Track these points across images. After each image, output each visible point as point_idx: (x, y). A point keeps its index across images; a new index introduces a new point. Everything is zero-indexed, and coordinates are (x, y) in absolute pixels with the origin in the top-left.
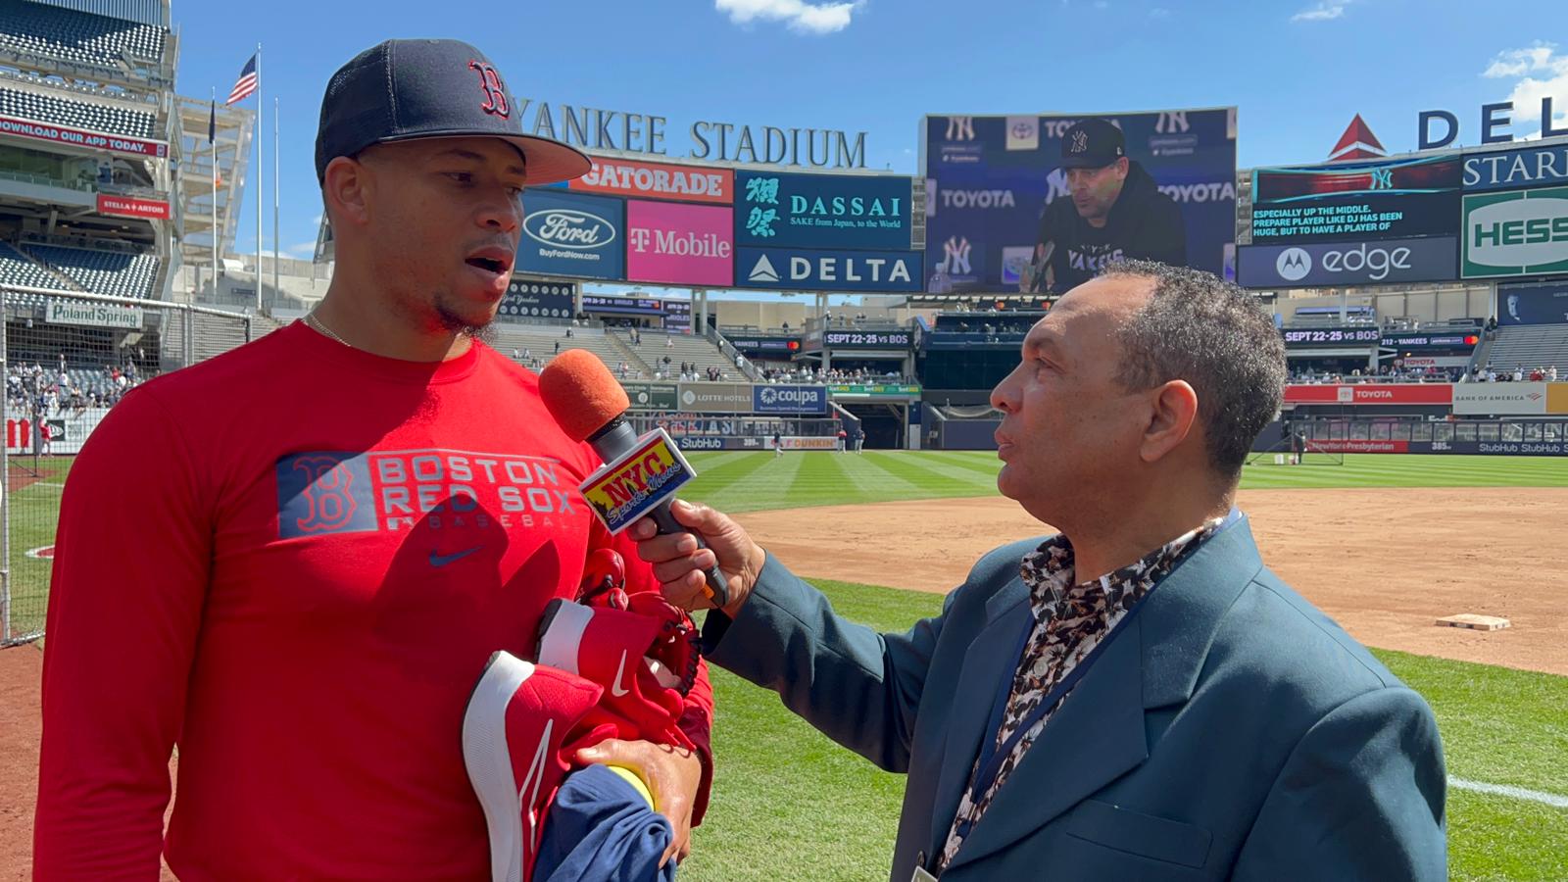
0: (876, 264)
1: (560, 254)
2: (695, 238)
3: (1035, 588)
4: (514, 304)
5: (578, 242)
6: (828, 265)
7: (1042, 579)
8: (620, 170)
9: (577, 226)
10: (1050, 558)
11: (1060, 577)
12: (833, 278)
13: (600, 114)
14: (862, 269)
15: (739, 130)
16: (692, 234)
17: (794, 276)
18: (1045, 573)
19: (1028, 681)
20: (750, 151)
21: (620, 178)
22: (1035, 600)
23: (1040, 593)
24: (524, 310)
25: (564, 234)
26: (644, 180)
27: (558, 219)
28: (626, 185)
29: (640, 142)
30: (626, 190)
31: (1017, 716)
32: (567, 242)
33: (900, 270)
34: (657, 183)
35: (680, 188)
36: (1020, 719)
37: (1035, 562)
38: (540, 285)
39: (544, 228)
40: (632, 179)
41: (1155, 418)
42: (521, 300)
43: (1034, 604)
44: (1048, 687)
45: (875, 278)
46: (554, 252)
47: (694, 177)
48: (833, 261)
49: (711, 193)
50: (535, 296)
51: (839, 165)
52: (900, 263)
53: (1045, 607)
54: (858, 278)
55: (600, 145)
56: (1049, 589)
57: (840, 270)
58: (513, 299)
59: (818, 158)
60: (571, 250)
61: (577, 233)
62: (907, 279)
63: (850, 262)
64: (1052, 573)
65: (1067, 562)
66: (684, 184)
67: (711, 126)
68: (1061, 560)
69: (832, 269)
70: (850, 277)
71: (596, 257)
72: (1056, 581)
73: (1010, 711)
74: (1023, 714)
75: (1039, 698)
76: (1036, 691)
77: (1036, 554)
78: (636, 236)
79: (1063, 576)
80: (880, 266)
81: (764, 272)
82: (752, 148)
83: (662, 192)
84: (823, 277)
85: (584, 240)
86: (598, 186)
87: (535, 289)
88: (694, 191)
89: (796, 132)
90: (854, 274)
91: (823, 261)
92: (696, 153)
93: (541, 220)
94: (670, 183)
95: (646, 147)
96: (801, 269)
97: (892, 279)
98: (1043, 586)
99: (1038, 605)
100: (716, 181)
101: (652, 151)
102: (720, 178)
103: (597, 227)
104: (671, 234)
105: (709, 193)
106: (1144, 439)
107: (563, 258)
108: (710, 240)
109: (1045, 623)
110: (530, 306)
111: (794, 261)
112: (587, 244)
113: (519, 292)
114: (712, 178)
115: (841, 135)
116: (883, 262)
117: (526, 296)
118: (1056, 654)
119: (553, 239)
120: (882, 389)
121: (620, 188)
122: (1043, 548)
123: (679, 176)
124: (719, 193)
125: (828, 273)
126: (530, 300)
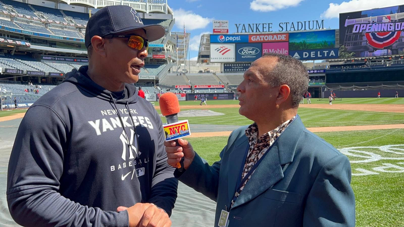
0: (326, 52)
1: (247, 57)
2: (279, 50)
3: (250, 138)
4: (237, 68)
5: (251, 54)
6: (313, 53)
7: (251, 135)
8: (261, 36)
9: (250, 50)
10: (252, 130)
11: (255, 134)
12: (314, 56)
13: (257, 24)
14: (322, 54)
15: (291, 23)
16: (278, 49)
17: (304, 57)
18: (252, 134)
19: (250, 160)
20: (293, 28)
21: (261, 39)
22: (250, 141)
23: (251, 139)
24: (240, 70)
25: (247, 52)
26: (266, 38)
27: (246, 49)
28: (262, 40)
29: (266, 30)
30: (262, 41)
31: (248, 169)
32: (248, 54)
33: (332, 53)
34: (270, 38)
35: (275, 39)
36: (249, 170)
37: (249, 131)
38: (243, 64)
39: (243, 51)
40: (263, 38)
41: (279, 94)
42: (239, 67)
43: (250, 142)
44: (255, 161)
45: (326, 55)
46: (245, 57)
47: (279, 36)
48: (314, 52)
49: (283, 39)
50: (242, 66)
51: (316, 29)
52: (332, 51)
53: (252, 142)
54: (321, 56)
55: (257, 31)
56: (253, 138)
57: (316, 54)
58: (237, 67)
59: (311, 27)
60: (249, 56)
61: (250, 52)
62: (334, 55)
63: (319, 52)
64: (253, 133)
65: (256, 130)
66: (276, 38)
67: (283, 23)
68: (255, 130)
69: (314, 54)
70: (319, 56)
71: (255, 57)
72: (254, 135)
73: (245, 168)
74: (250, 169)
75: (253, 164)
76: (252, 162)
77: (249, 129)
78: (264, 51)
79: (256, 134)
80: (327, 52)
81: (296, 56)
82: (294, 27)
83: (271, 40)
84: (312, 56)
85: (252, 53)
86: (255, 41)
87: (242, 65)
88: (279, 39)
89: (305, 22)
90: (320, 55)
91: (312, 53)
92: (280, 30)
93: (242, 50)
94: (273, 38)
95: (268, 31)
96: (306, 55)
97: (330, 55)
98: (251, 137)
99: (251, 142)
100: (284, 36)
101: (269, 31)
102: (285, 35)
103: (255, 50)
104: (273, 50)
105: (282, 39)
106: (277, 99)
107: (247, 58)
108: (283, 50)
109: (253, 146)
110: (241, 69)
111: (304, 53)
112: (253, 54)
113: (239, 66)
114: (283, 36)
115: (317, 21)
116: (328, 51)
117: (240, 66)
118: (256, 153)
119: (245, 54)
120: (315, 84)
121: (261, 41)
122: (250, 127)
123: (275, 36)
124: (285, 39)
125: (313, 55)
126: (241, 67)
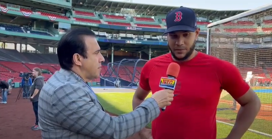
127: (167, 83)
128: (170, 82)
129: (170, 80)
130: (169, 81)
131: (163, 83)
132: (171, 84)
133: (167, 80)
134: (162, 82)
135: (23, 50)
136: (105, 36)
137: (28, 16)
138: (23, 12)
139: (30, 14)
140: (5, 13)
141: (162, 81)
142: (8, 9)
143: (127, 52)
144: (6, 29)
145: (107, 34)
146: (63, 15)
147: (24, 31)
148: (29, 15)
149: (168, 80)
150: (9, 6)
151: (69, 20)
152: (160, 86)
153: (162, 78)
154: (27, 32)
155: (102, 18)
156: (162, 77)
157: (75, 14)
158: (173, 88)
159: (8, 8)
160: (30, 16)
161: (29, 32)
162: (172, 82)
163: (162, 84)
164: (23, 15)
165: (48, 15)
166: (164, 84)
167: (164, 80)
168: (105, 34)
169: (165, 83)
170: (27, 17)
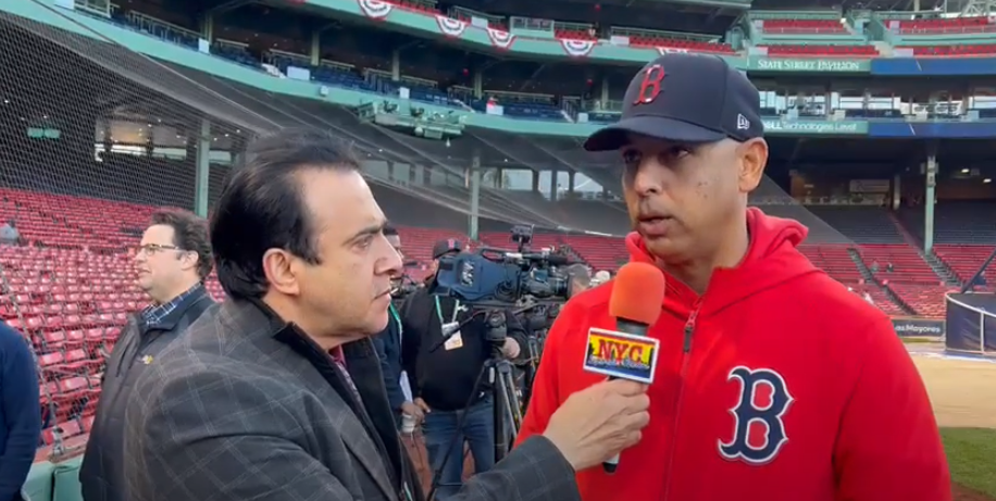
127: (620, 359)
128: (631, 354)
129: (631, 344)
130: (626, 346)
131: (600, 355)
132: (639, 359)
133: (618, 345)
134: (596, 351)
135: (561, 194)
136: (896, 113)
137: (582, 53)
138: (565, 41)
139: (590, 46)
140: (501, 49)
141: (596, 346)
142: (512, 35)
143: (987, 181)
144: (506, 112)
145: (906, 105)
146: (715, 41)
147: (566, 116)
148: (587, 51)
149: (622, 342)
150: (518, 24)
151: (739, 55)
152: (586, 368)
153: (593, 333)
154: (575, 119)
155: (879, 37)
156: (592, 329)
157: (764, 32)
158: (648, 377)
159: (514, 32)
160: (590, 55)
161: (583, 117)
162: (640, 349)
163: (594, 358)
164: (565, 54)
165: (654, 44)
166: (603, 360)
167: (602, 343)
168: (897, 103)
169: (609, 355)
170: (581, 57)
